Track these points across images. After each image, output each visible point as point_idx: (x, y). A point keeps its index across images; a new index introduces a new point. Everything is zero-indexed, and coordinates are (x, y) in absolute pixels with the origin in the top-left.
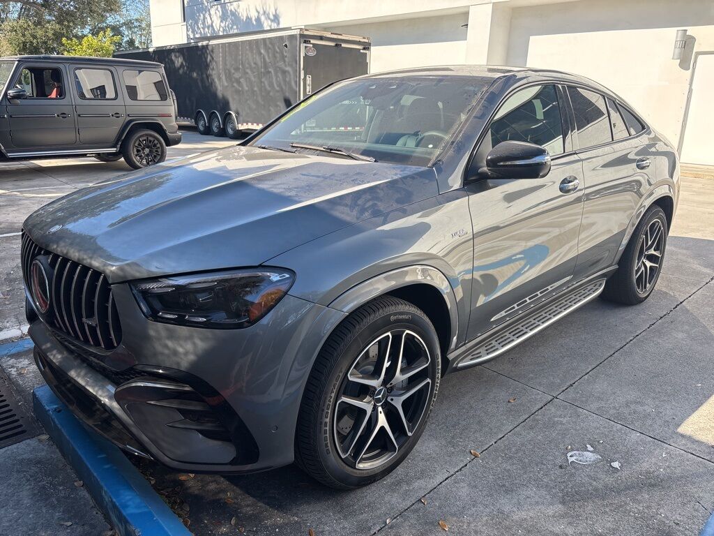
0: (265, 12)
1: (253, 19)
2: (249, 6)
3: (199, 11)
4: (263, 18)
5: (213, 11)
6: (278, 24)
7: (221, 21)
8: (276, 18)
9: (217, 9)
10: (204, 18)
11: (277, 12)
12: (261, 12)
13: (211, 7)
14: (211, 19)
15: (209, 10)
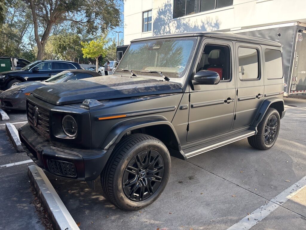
0: (208, 23)
1: (200, 26)
2: (197, 20)
3: (162, 25)
4: (206, 26)
5: (171, 24)
6: (218, 28)
7: (177, 29)
8: (217, 25)
9: (174, 23)
10: (165, 28)
11: (218, 22)
12: (205, 23)
13: (170, 22)
14: (169, 28)
15: (168, 24)
